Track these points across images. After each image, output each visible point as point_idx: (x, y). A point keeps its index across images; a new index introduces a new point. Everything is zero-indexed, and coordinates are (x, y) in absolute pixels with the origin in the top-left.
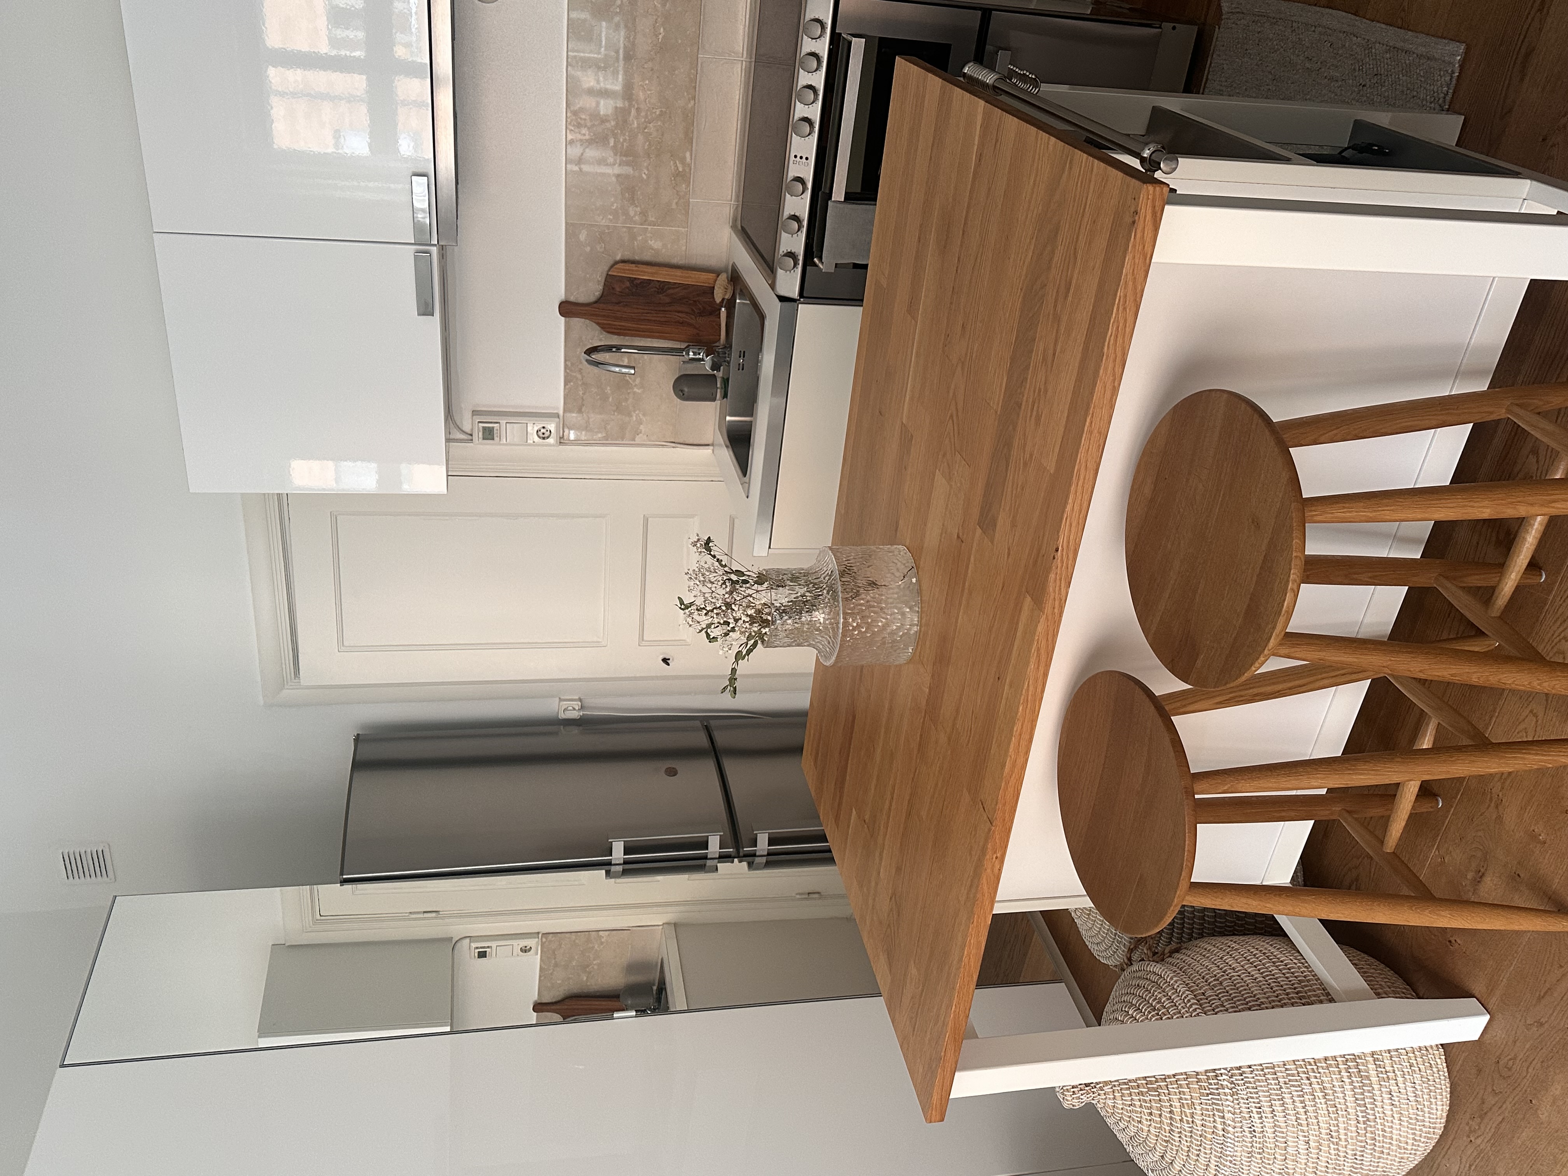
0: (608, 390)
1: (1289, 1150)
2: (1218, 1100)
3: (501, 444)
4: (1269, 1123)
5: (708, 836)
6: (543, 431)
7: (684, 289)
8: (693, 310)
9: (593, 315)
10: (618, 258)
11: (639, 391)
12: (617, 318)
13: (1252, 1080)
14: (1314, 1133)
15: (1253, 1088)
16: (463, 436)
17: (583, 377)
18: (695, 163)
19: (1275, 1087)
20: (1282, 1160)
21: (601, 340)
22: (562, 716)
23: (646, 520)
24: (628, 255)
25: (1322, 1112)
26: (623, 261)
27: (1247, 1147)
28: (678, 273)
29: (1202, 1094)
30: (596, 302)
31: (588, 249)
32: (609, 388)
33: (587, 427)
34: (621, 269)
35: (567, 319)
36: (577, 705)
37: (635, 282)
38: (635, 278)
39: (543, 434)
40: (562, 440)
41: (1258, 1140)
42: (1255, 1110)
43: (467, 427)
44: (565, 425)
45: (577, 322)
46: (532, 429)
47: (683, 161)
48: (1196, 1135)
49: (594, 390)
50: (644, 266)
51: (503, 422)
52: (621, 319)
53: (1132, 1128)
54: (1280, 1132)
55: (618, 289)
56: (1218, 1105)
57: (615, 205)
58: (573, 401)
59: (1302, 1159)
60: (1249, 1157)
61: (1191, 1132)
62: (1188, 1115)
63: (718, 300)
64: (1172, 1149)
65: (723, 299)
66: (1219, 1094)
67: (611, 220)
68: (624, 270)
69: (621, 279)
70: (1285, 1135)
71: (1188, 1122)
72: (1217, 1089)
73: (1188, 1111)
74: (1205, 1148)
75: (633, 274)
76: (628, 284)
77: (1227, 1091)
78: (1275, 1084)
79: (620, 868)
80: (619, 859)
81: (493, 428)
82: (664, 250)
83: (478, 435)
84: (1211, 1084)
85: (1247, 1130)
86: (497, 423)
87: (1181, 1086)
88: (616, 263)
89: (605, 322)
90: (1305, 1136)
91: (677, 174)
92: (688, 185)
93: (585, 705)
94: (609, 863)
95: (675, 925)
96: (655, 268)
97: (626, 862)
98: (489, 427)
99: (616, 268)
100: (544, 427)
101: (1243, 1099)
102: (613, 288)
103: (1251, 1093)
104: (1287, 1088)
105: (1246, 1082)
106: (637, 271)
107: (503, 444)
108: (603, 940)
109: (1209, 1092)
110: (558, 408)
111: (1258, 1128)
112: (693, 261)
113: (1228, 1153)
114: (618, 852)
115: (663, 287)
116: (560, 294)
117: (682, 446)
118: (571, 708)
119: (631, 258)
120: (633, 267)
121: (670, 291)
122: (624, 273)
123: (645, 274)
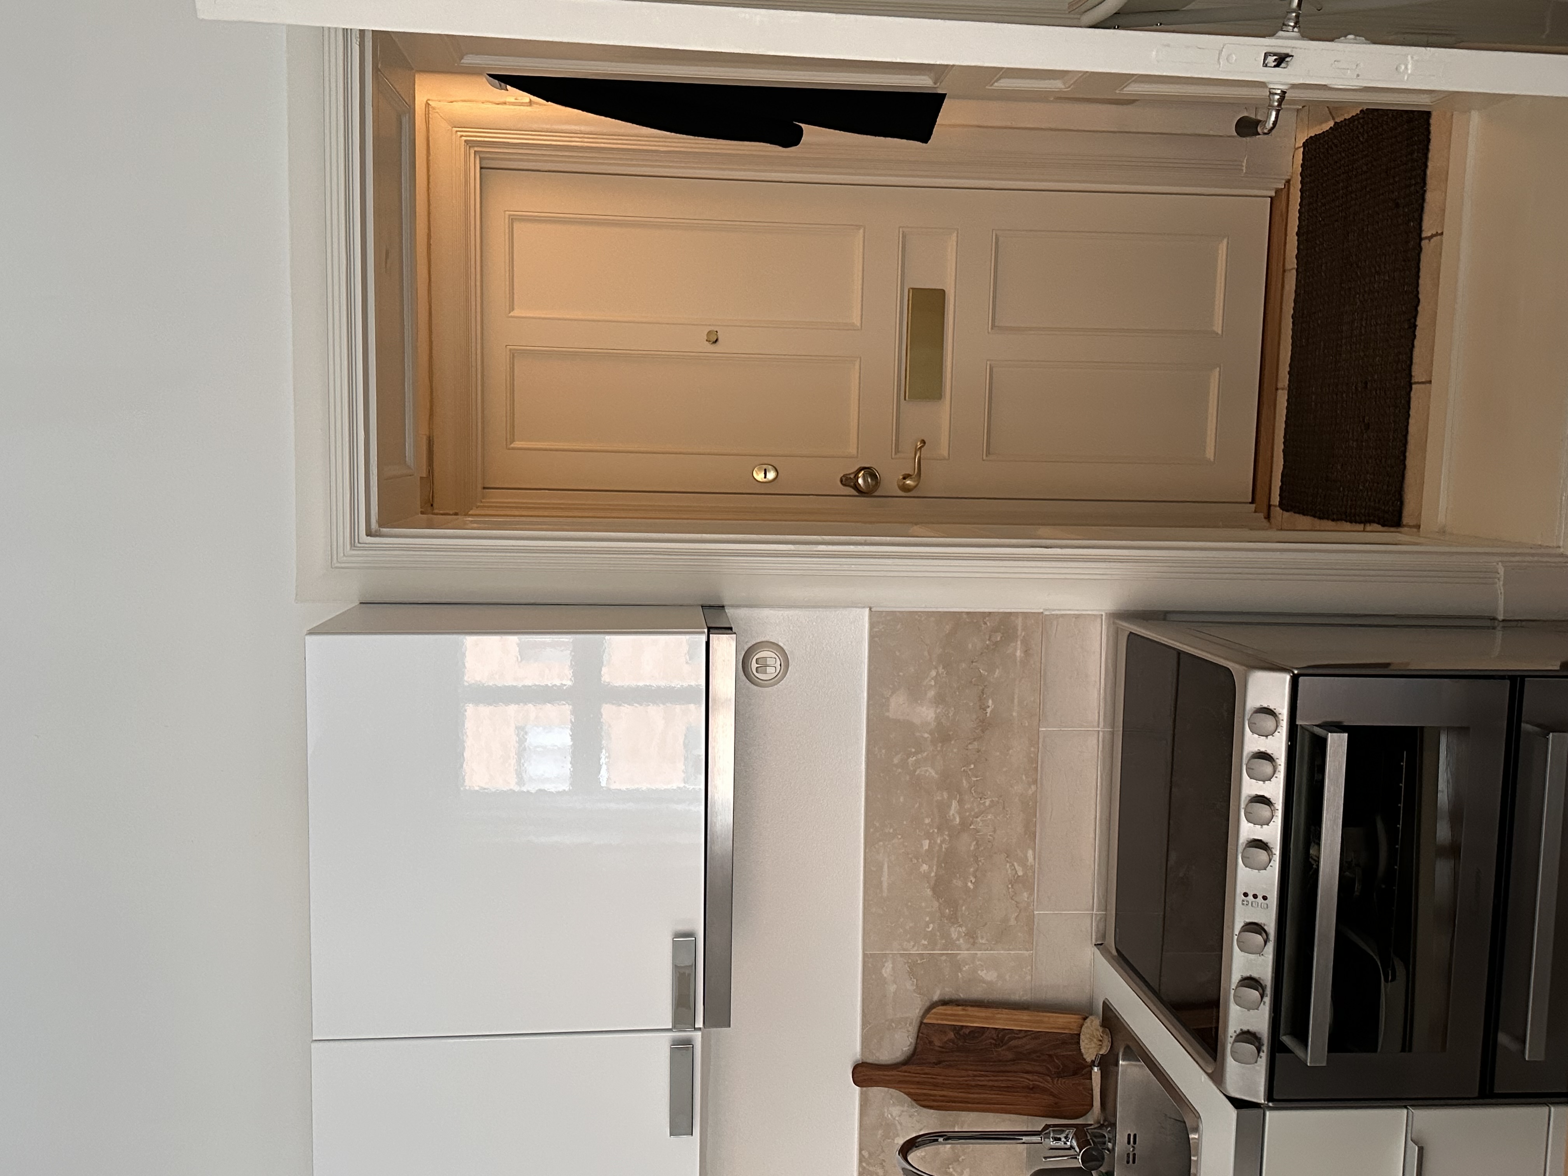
7: (1034, 1039)
8: (1048, 1069)
9: (900, 1082)
10: (936, 998)
12: (936, 1085)
18: (1039, 864)
21: (918, 1125)
24: (950, 993)
26: (944, 1003)
28: (1025, 1016)
30: (904, 1062)
31: (895, 988)
34: (941, 1014)
35: (864, 1089)
37: (960, 1032)
38: (962, 1026)
45: (877, 1092)
47: (1023, 862)
50: (974, 1008)
52: (943, 1086)
55: (937, 1043)
57: (931, 926)
63: (1088, 1055)
65: (1096, 1056)
67: (925, 947)
68: (946, 1015)
69: (941, 1029)
75: (959, 1021)
76: (951, 1035)
82: (1000, 983)
88: (933, 1005)
89: (919, 1091)
91: (1016, 880)
92: (1031, 894)
96: (990, 1010)
99: (936, 1014)
102: (931, 1042)
106: (962, 1016)
112: (1050, 995)
115: (1003, 1037)
116: (854, 1051)
119: (954, 997)
120: (959, 1010)
121: (1013, 1043)
122: (946, 1020)
123: (976, 1020)
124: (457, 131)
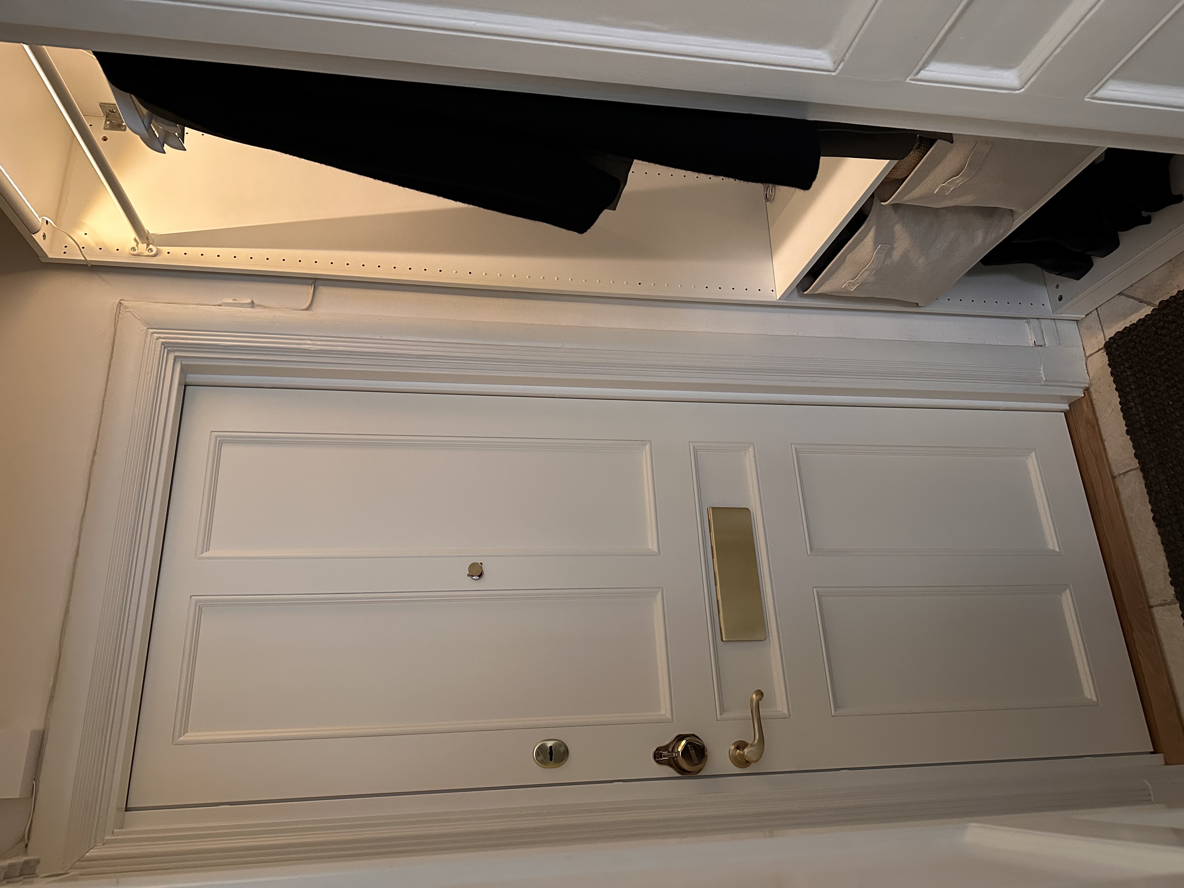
124: (153, 333)
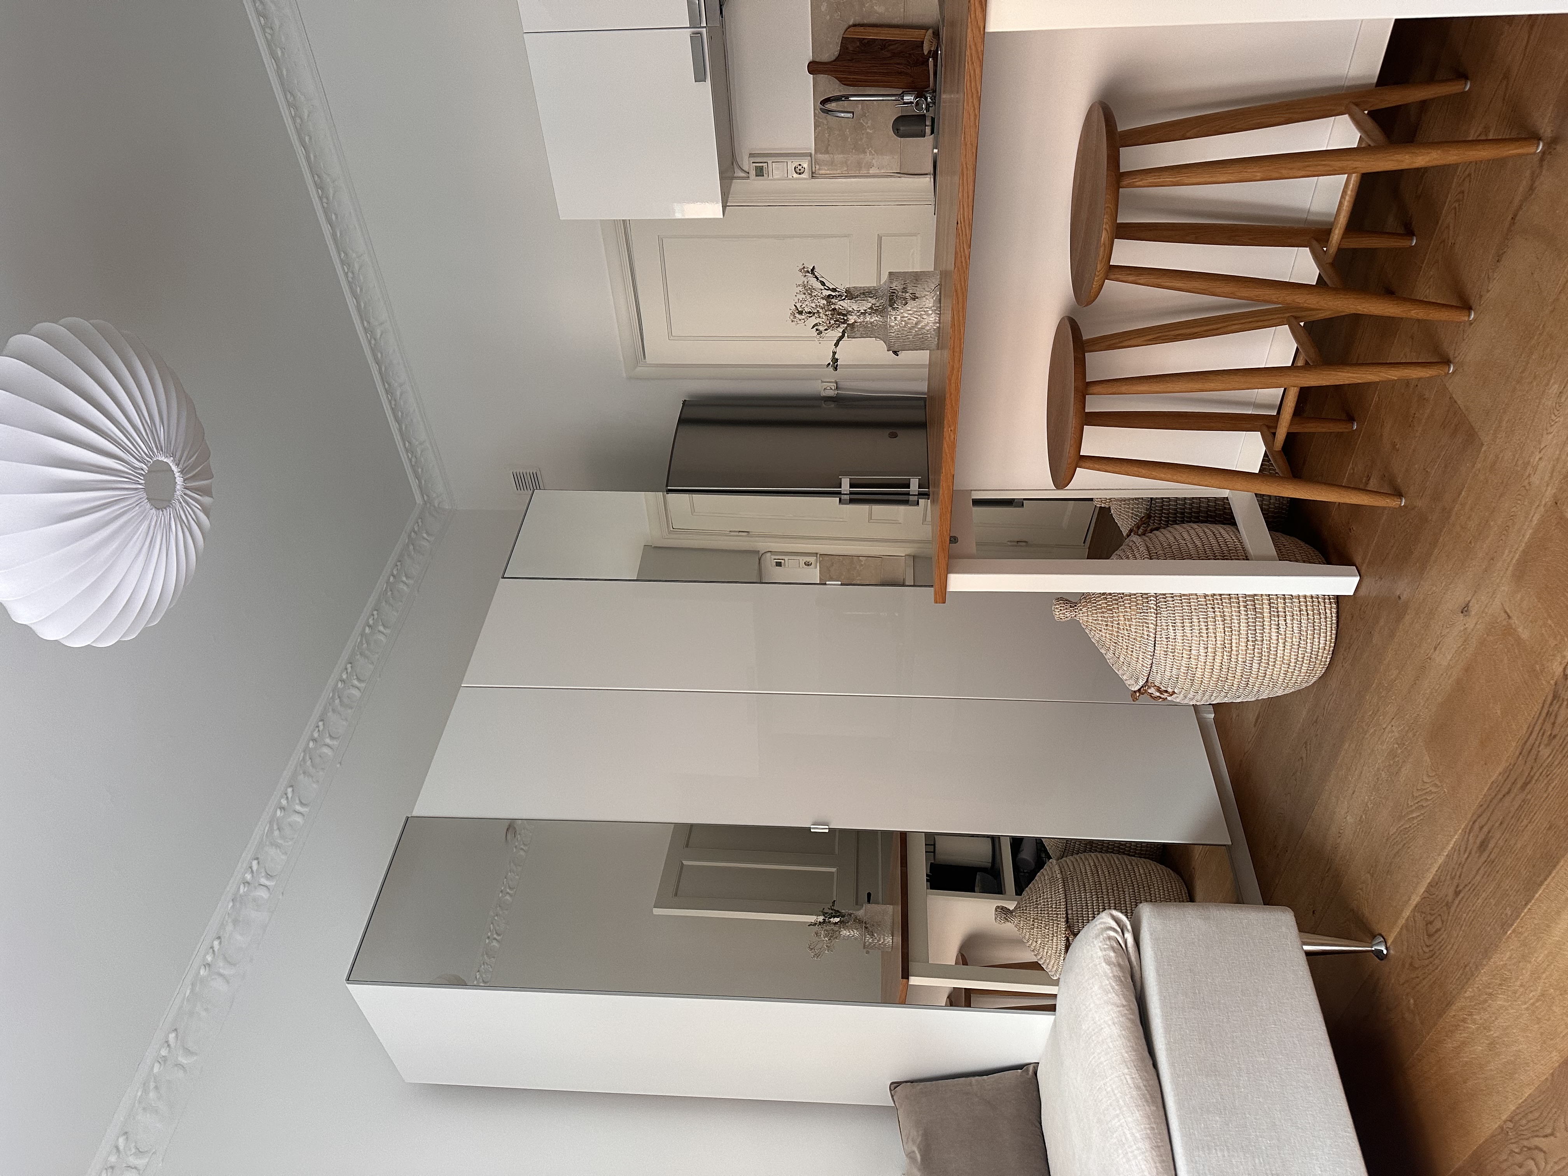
0: (847, 132)
1: (1193, 652)
2: (1147, 616)
3: (769, 180)
4: (1179, 634)
5: (910, 479)
6: (800, 167)
7: (902, 44)
8: (908, 61)
9: (832, 71)
10: (851, 23)
11: (871, 132)
12: (850, 73)
13: (1172, 606)
14: (1212, 643)
15: (1172, 610)
16: (743, 175)
17: (828, 122)
19: (1187, 611)
20: (1187, 658)
21: (840, 91)
22: (823, 394)
23: (880, 238)
24: (859, 20)
25: (1219, 630)
26: (854, 25)
27: (1164, 647)
28: (897, 31)
29: (1138, 613)
30: (835, 61)
31: (828, 17)
32: (847, 130)
33: (832, 163)
34: (853, 32)
35: (815, 76)
36: (833, 386)
37: (863, 42)
38: (864, 39)
39: (800, 170)
40: (813, 175)
41: (1171, 644)
42: (1170, 624)
43: (746, 168)
44: (814, 162)
45: (822, 77)
46: (791, 167)
48: (1132, 638)
49: (837, 132)
50: (871, 28)
51: (770, 162)
52: (854, 73)
53: (1097, 635)
54: (1186, 640)
55: (851, 49)
56: (1146, 619)
58: (822, 144)
59: (1202, 659)
60: (1165, 655)
61: (1129, 636)
62: (1128, 625)
63: (926, 53)
64: (1118, 648)
65: (930, 51)
66: (1147, 613)
68: (855, 32)
69: (853, 40)
70: (1190, 642)
71: (1127, 630)
72: (1147, 609)
73: (1127, 623)
74: (1136, 647)
75: (862, 35)
76: (858, 44)
77: (1152, 610)
78: (1188, 609)
79: (847, 497)
80: (846, 491)
81: (763, 166)
82: (886, 13)
83: (753, 173)
84: (1144, 606)
85: (1164, 636)
86: (765, 162)
87: (1126, 608)
88: (850, 27)
89: (842, 76)
90: (1205, 644)
93: (839, 386)
94: (839, 493)
95: (914, 557)
96: (880, 29)
97: (851, 493)
98: (760, 166)
99: (850, 31)
100: (800, 165)
101: (1164, 617)
102: (847, 48)
103: (1170, 613)
104: (1196, 613)
105: (1168, 607)
106: (865, 32)
107: (771, 180)
108: (862, 563)
109: (1141, 611)
110: (810, 149)
111: (1172, 635)
112: (910, 20)
113: (1149, 650)
114: (845, 486)
115: (885, 44)
116: (809, 56)
117: (906, 176)
118: (829, 388)
119: (862, 22)
120: (861, 29)
121: (892, 47)
122: (856, 35)
123: (871, 35)
